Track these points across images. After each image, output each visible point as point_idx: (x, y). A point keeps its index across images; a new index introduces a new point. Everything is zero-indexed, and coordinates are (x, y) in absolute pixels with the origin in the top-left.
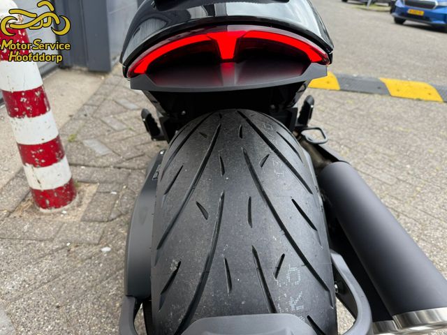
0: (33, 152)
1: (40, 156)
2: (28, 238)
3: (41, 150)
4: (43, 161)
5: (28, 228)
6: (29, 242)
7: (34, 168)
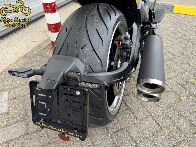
0: (51, 27)
1: (53, 28)
2: (47, 57)
3: (54, 26)
4: (54, 30)
5: (48, 54)
6: (47, 58)
7: (52, 33)
